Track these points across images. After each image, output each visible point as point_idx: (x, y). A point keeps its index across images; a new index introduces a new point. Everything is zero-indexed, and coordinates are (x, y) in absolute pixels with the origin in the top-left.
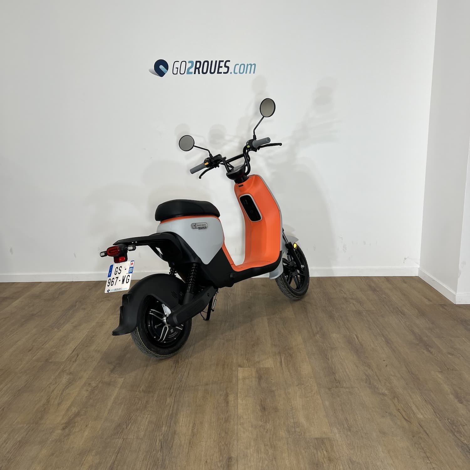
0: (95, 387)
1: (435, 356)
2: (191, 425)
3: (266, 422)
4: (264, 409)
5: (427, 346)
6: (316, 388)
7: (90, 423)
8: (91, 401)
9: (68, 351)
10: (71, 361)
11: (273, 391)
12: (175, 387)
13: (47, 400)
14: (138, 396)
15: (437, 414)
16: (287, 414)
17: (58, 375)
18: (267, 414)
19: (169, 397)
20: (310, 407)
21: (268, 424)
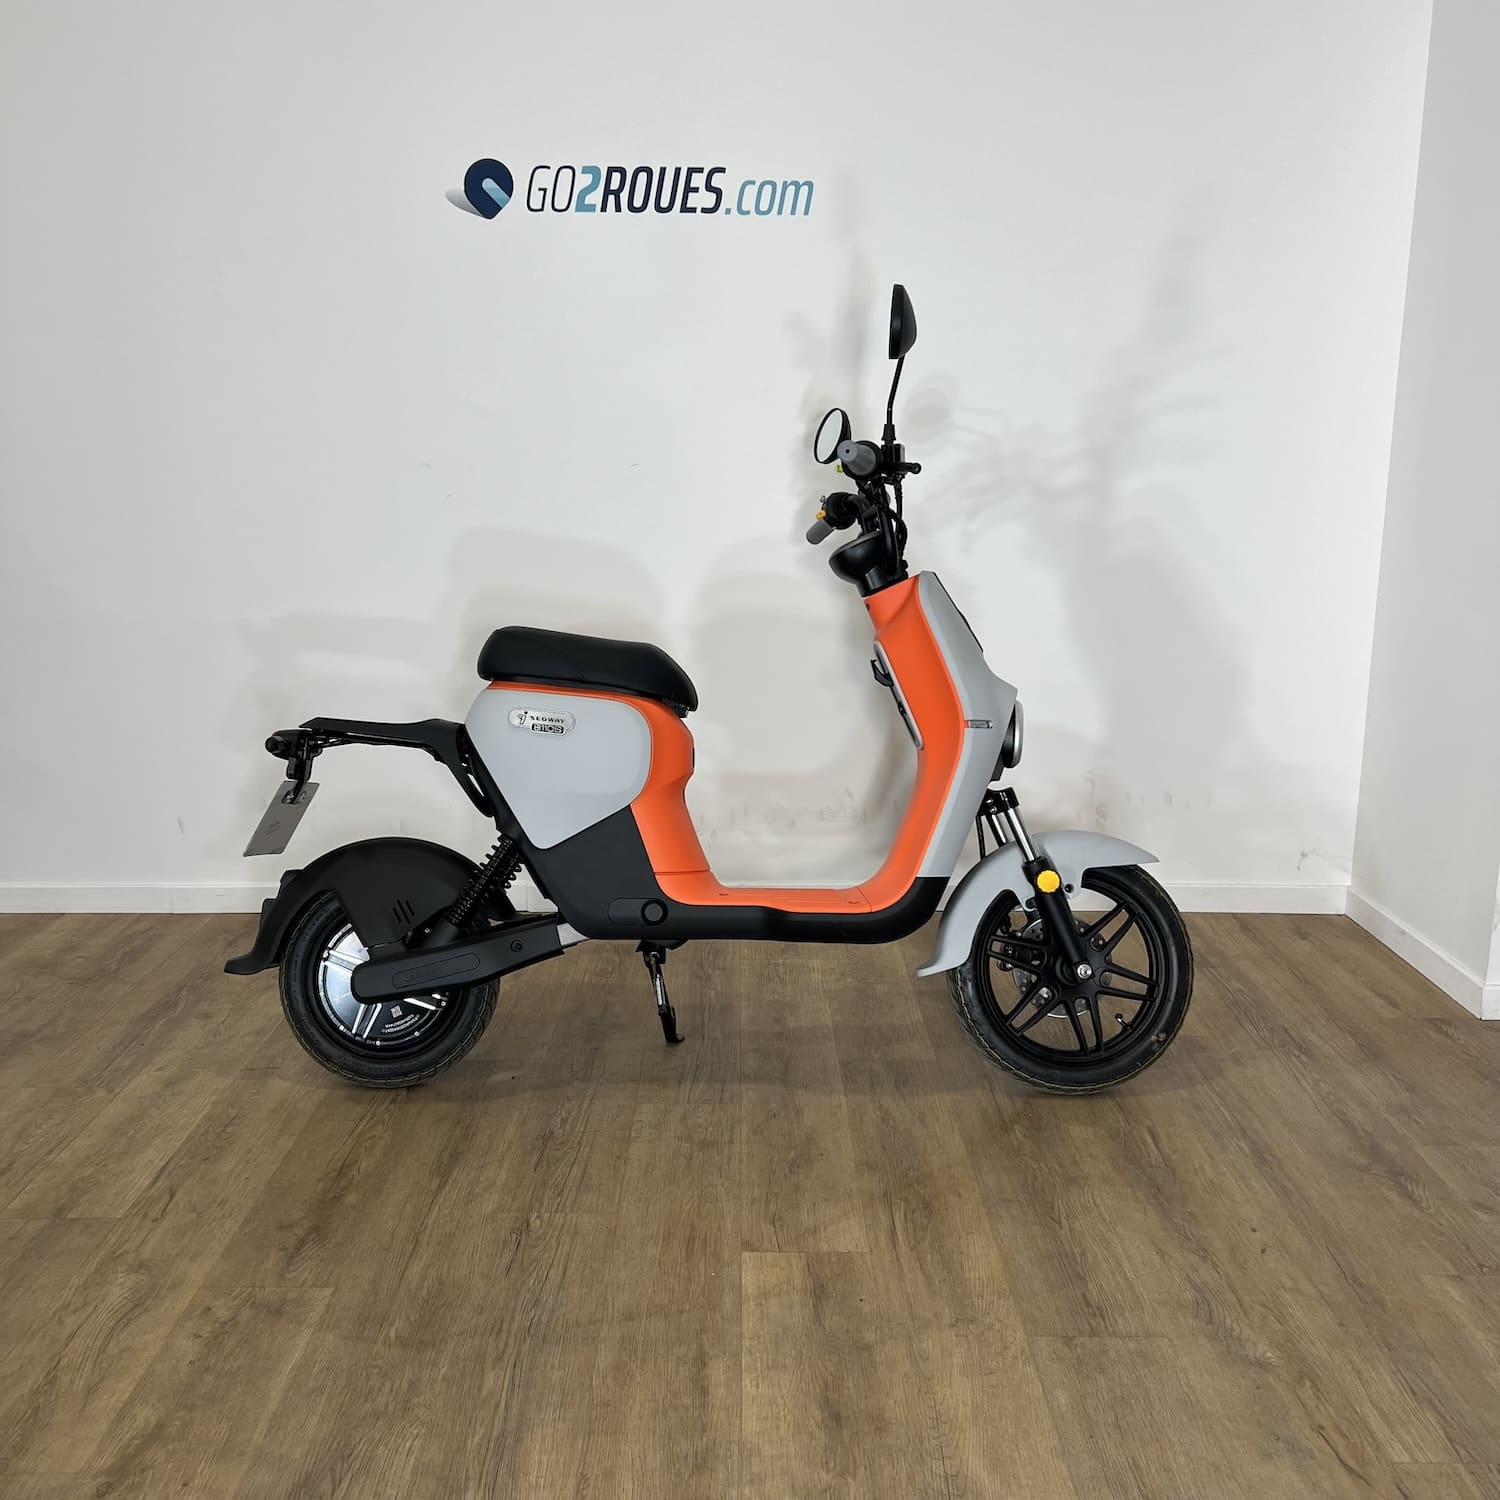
0: (225, 1323)
1: (1431, 1215)
2: (572, 1483)
3: (844, 1473)
4: (835, 1418)
5: (1401, 1176)
6: (1020, 1334)
7: (199, 1471)
8: (209, 1379)
9: (139, 1175)
10: (145, 1215)
11: (868, 1348)
12: (515, 1326)
13: (48, 1373)
14: (380, 1362)
15: (1458, 1447)
16: (921, 1441)
17: (96, 1271)
18: (848, 1441)
19: (494, 1368)
20: (1003, 1411)
21: (850, 1481)
